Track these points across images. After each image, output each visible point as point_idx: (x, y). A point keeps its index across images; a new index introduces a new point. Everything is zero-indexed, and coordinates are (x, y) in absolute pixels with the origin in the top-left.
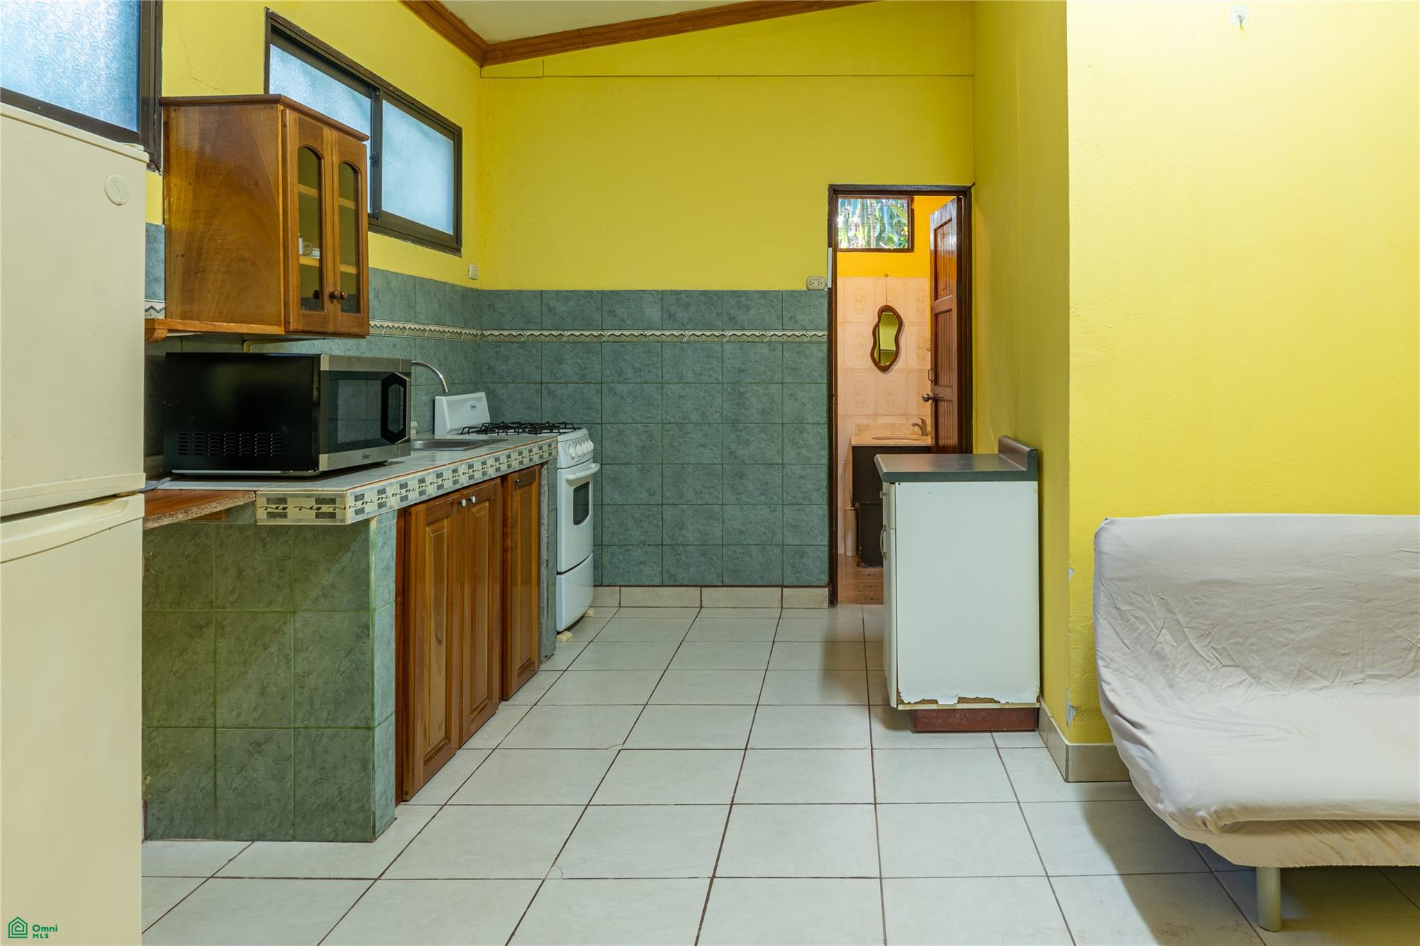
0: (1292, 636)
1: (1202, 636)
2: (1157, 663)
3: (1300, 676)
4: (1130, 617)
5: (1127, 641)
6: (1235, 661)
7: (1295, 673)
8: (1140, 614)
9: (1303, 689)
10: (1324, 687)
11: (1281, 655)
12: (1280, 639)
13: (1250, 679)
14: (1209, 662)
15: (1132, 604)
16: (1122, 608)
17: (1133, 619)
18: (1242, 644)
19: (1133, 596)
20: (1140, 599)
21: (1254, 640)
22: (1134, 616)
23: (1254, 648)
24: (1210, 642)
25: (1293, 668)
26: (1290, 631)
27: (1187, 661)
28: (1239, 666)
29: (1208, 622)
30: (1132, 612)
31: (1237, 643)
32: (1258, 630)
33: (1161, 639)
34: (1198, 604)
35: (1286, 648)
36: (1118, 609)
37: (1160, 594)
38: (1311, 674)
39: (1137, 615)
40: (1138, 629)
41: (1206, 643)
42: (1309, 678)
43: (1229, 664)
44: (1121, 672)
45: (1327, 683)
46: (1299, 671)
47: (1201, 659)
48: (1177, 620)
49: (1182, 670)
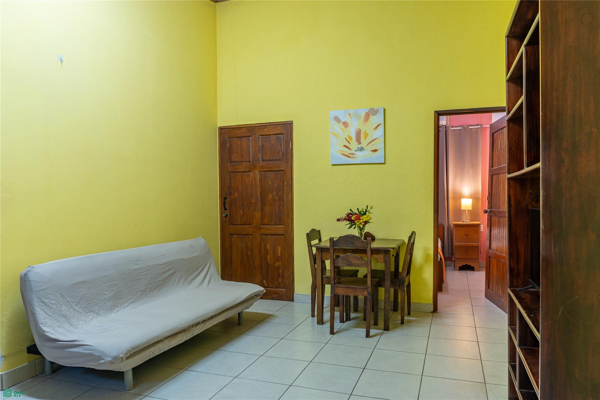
0: (106, 296)
1: (77, 304)
2: (64, 319)
3: (112, 308)
4: (49, 304)
5: (50, 314)
6: (90, 310)
7: (109, 308)
8: (53, 302)
9: (113, 313)
10: (119, 310)
11: (104, 303)
12: (102, 298)
13: (96, 315)
14: (81, 313)
15: (49, 299)
16: (45, 301)
17: (51, 305)
18: (91, 303)
19: (49, 295)
20: (52, 296)
21: (94, 301)
22: (51, 303)
23: (95, 303)
24: (80, 306)
25: (108, 307)
26: (105, 294)
27: (74, 314)
28: (91, 312)
29: (79, 298)
30: (49, 302)
31: (89, 303)
32: (95, 297)
33: (63, 309)
34: (74, 292)
35: (105, 301)
36: (43, 302)
37: (60, 292)
38: (114, 307)
39: (52, 302)
40: (53, 308)
41: (79, 306)
42: (114, 309)
43: (88, 312)
44: (51, 327)
45: (119, 309)
46: (110, 307)
47: (79, 313)
48: (67, 301)
49: (73, 318)
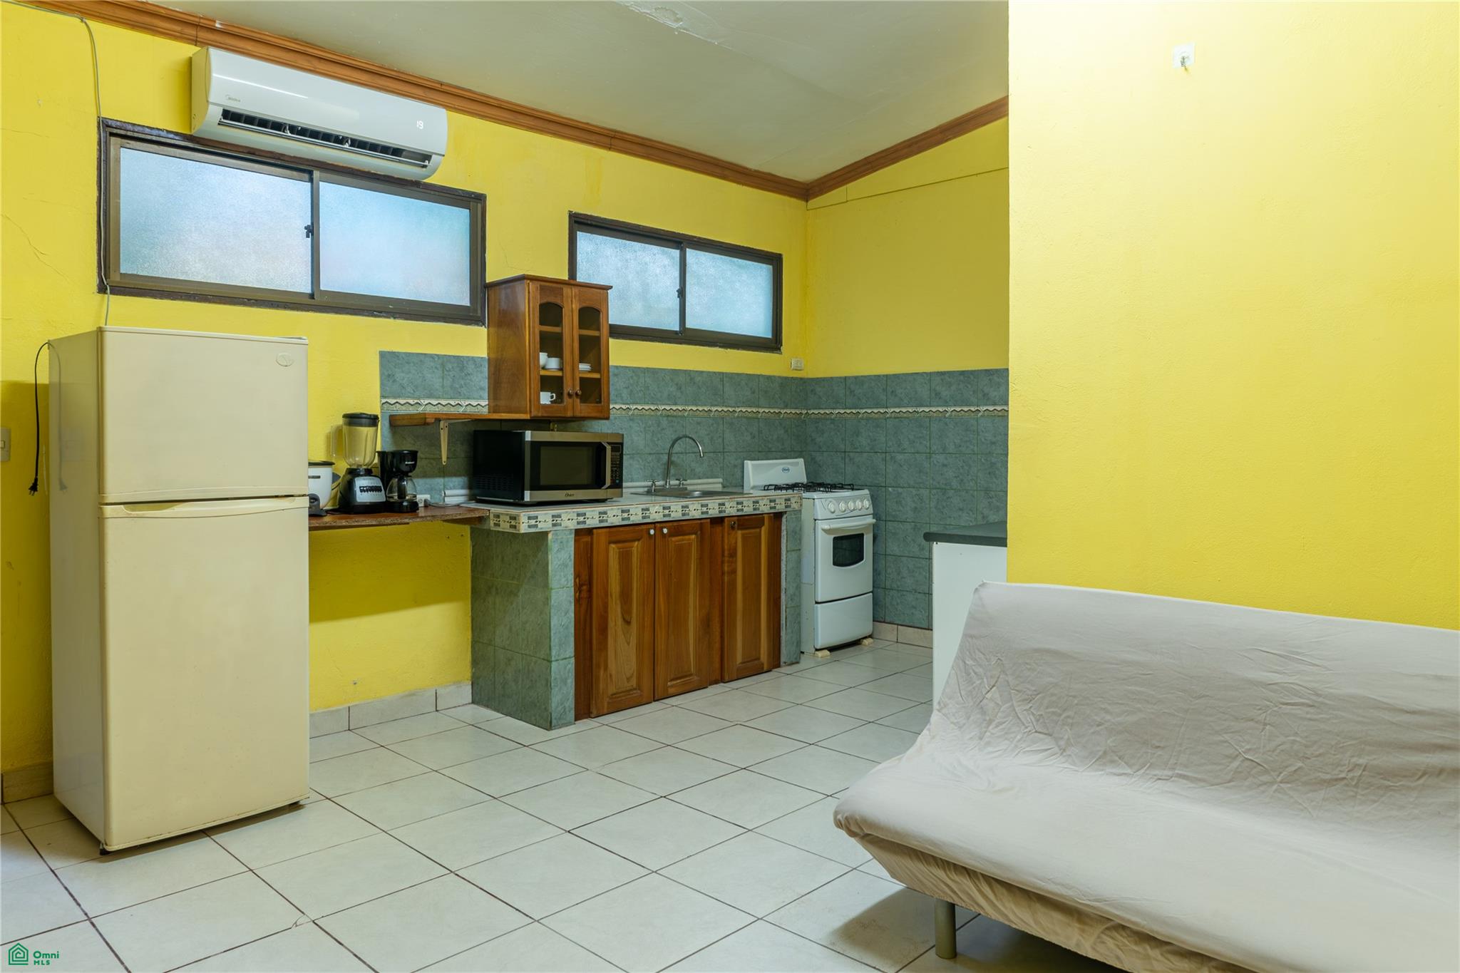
0: (1108, 717)
1: (1026, 700)
2: (979, 716)
3: (1105, 758)
4: (971, 671)
5: (963, 693)
6: (1048, 729)
7: (1101, 753)
8: (980, 670)
9: (1102, 770)
10: (1125, 774)
11: (1093, 733)
12: (1095, 718)
13: (1056, 749)
14: (1024, 725)
15: (975, 660)
16: (967, 662)
17: (973, 674)
18: (1060, 715)
19: (977, 651)
20: (982, 656)
21: (1070, 713)
22: (974, 671)
23: (1070, 721)
24: (1031, 707)
25: (1098, 748)
26: (1107, 711)
27: (1005, 720)
28: (1051, 735)
29: (1033, 689)
30: (973, 667)
31: (1054, 713)
32: (1077, 704)
33: (989, 695)
34: (1029, 669)
35: (1100, 727)
36: (965, 663)
37: (999, 655)
38: (1117, 758)
39: (977, 670)
40: (975, 683)
41: (1028, 707)
42: (1112, 762)
43: (1042, 731)
44: (947, 718)
45: (1129, 771)
46: (1105, 753)
47: (1018, 721)
48: (1008, 682)
49: (997, 726)
